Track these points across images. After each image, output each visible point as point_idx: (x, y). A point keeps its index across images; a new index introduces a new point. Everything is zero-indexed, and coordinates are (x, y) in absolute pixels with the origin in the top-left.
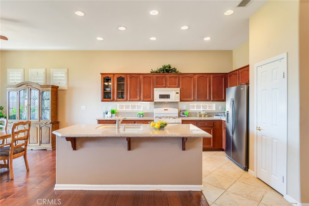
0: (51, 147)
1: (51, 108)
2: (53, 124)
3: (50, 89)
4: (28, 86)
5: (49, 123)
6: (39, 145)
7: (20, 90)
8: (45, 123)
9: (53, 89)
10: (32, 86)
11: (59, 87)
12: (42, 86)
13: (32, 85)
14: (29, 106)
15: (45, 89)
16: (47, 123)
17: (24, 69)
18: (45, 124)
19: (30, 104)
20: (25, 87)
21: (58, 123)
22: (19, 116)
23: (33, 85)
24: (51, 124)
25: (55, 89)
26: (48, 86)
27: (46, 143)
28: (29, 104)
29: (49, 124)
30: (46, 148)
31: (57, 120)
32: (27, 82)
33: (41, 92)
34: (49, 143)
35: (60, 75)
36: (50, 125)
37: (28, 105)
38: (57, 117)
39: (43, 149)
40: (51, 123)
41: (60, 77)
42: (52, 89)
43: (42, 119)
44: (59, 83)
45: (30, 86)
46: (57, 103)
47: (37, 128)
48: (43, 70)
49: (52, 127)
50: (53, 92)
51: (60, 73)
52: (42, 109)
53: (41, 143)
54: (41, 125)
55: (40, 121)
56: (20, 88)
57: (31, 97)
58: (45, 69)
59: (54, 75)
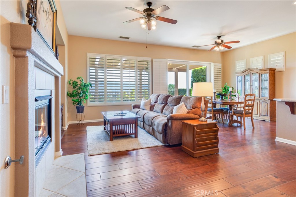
0: (270, 119)
1: (269, 87)
2: (271, 100)
3: (268, 71)
4: (250, 71)
5: (267, 99)
6: (259, 116)
9: (271, 71)
11: (276, 69)
12: (261, 70)
13: (253, 70)
14: (251, 86)
15: (264, 72)
17: (247, 59)
18: (264, 100)
20: (248, 72)
22: (244, 93)
24: (269, 101)
25: (273, 71)
26: (266, 70)
27: (265, 116)
28: (251, 84)
29: (267, 100)
30: (265, 119)
31: (275, 97)
32: (249, 68)
33: (260, 75)
34: (268, 116)
35: (277, 59)
38: (275, 95)
39: (263, 120)
40: (269, 100)
42: (270, 72)
43: (261, 96)
44: (276, 65)
46: (275, 83)
47: (258, 103)
48: (262, 57)
49: (271, 103)
50: (271, 74)
51: (277, 57)
52: (261, 89)
53: (260, 115)
54: (260, 100)
55: (260, 98)
56: (245, 73)
57: (253, 80)
58: (263, 56)
59: (271, 60)
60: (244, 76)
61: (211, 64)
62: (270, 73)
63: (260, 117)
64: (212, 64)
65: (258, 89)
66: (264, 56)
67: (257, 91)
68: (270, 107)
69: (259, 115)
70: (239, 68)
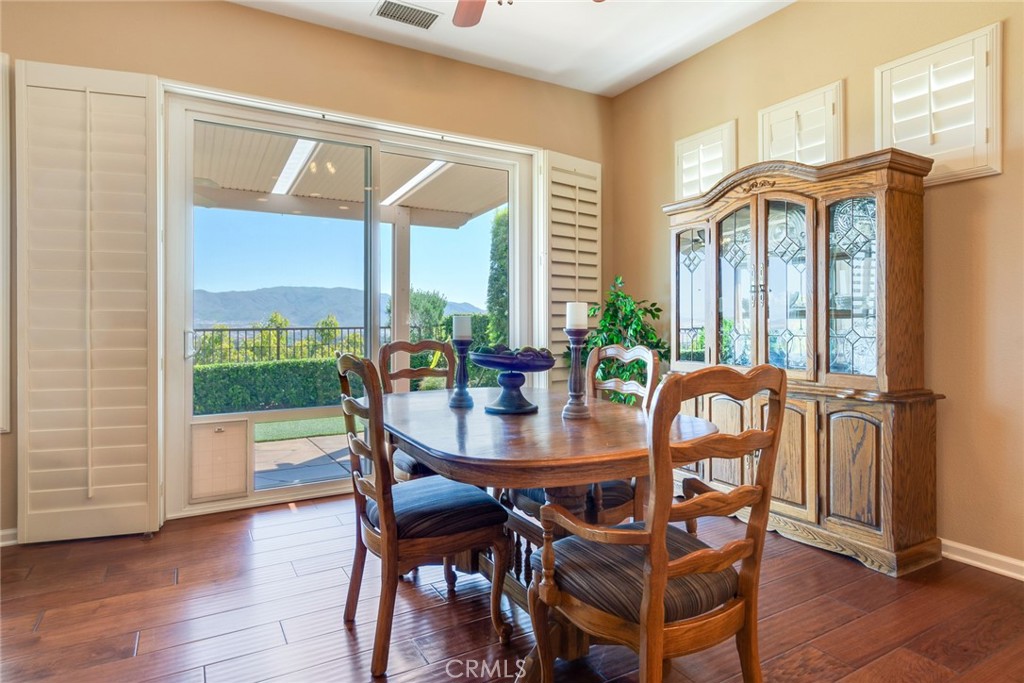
0: (892, 555)
1: (887, 298)
2: (900, 406)
3: (879, 178)
4: (755, 191)
5: (872, 396)
6: (812, 517)
7: (718, 218)
8: (851, 392)
9: (897, 175)
10: (774, 183)
11: (930, 162)
12: (826, 174)
13: (771, 180)
14: (761, 294)
15: (845, 186)
16: (858, 392)
17: (737, 121)
18: (850, 398)
19: (766, 285)
20: (738, 199)
21: (931, 399)
22: (718, 346)
23: (777, 180)
24: (890, 407)
25: (910, 178)
26: (863, 165)
27: (858, 521)
28: (761, 282)
29: (873, 403)
30: (857, 549)
31: (922, 379)
32: (751, 167)
33: (822, 206)
34: (878, 526)
35: (936, 87)
36: (880, 408)
37: (757, 292)
38: (922, 364)
39: (838, 550)
40: (886, 398)
41: (939, 97)
42: (891, 179)
43: (828, 371)
44: (933, 138)
45: (763, 189)
46: (921, 271)
47: (803, 417)
48: (831, 93)
49: (898, 428)
50: (896, 194)
51: (937, 74)
52: (827, 312)
53: (823, 509)
54: (822, 400)
55: (816, 379)
56: (721, 209)
57: (771, 248)
58: (838, 84)
59: (896, 100)
60: (719, 225)
61: (535, 158)
62: (890, 191)
63: (819, 522)
64: (541, 157)
65: (802, 314)
66: (845, 82)
67: (801, 327)
68: (897, 461)
69: (810, 513)
70: (691, 184)
